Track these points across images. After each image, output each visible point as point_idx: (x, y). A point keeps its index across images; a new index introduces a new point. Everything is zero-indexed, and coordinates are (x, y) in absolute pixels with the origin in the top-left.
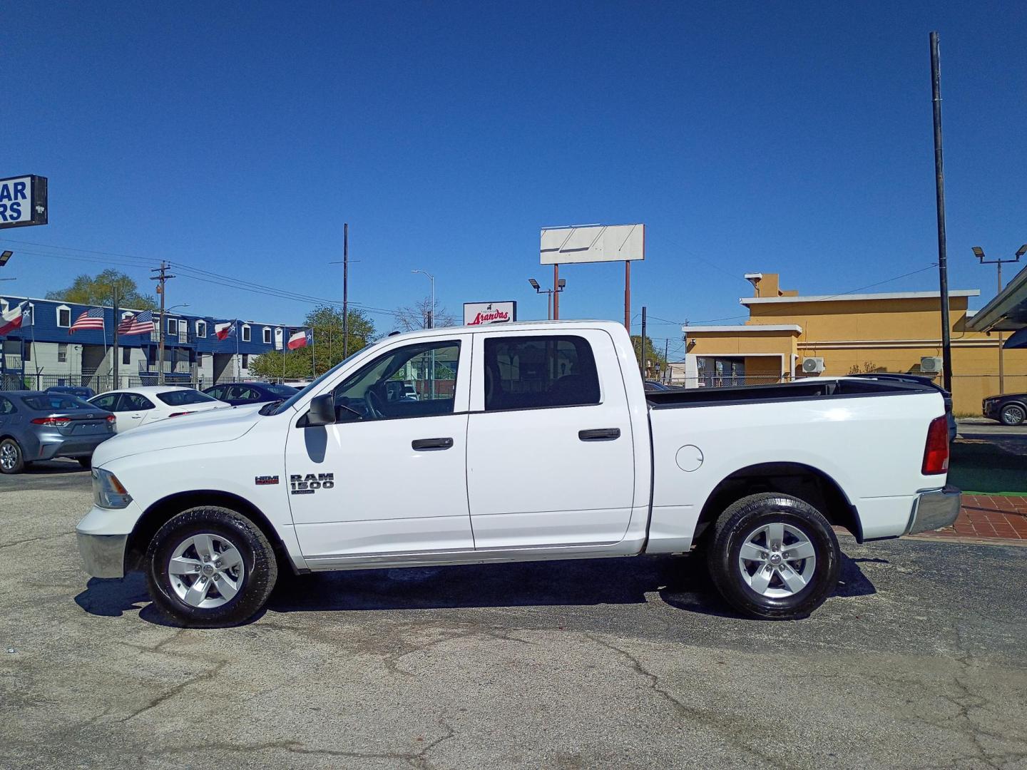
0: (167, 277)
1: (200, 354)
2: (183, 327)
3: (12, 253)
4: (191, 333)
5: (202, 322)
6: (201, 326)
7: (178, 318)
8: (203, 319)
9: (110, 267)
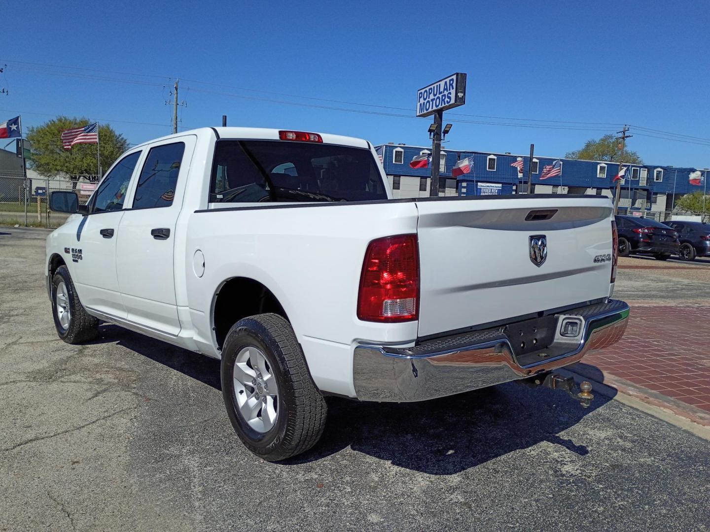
0: (627, 137)
1: (656, 194)
2: (644, 174)
3: (452, 125)
4: (649, 179)
5: (659, 169)
6: (659, 172)
7: (640, 167)
8: (661, 167)
9: (609, 133)
